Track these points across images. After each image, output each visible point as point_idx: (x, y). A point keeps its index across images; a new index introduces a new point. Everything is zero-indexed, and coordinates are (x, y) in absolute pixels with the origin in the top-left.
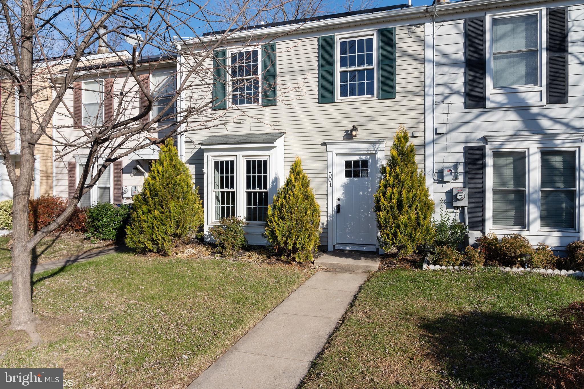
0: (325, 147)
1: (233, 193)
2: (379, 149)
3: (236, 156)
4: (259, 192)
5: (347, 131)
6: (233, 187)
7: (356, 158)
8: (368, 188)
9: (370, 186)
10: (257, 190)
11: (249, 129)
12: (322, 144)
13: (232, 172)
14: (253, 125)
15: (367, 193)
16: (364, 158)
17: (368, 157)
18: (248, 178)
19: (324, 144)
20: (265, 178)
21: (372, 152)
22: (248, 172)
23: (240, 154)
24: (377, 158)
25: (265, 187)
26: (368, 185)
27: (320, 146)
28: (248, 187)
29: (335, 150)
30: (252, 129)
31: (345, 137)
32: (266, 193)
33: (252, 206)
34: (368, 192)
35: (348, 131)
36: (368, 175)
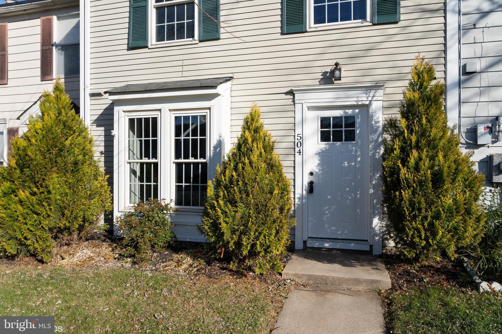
0: (292, 97)
1: (156, 165)
2: (375, 98)
3: (160, 110)
4: (194, 163)
5: (325, 73)
6: (155, 156)
7: (338, 113)
8: (356, 157)
9: (359, 153)
10: (191, 160)
11: (180, 74)
12: (287, 93)
13: (155, 134)
15: (355, 164)
16: (350, 112)
17: (357, 111)
18: (178, 143)
19: (291, 93)
20: (203, 142)
21: (364, 102)
22: (178, 133)
23: (165, 107)
24: (371, 111)
25: (203, 155)
26: (356, 152)
27: (284, 96)
28: (178, 156)
29: (307, 101)
30: (185, 74)
31: (322, 82)
32: (204, 165)
33: (184, 184)
34: (356, 161)
35: (326, 73)
36: (356, 137)
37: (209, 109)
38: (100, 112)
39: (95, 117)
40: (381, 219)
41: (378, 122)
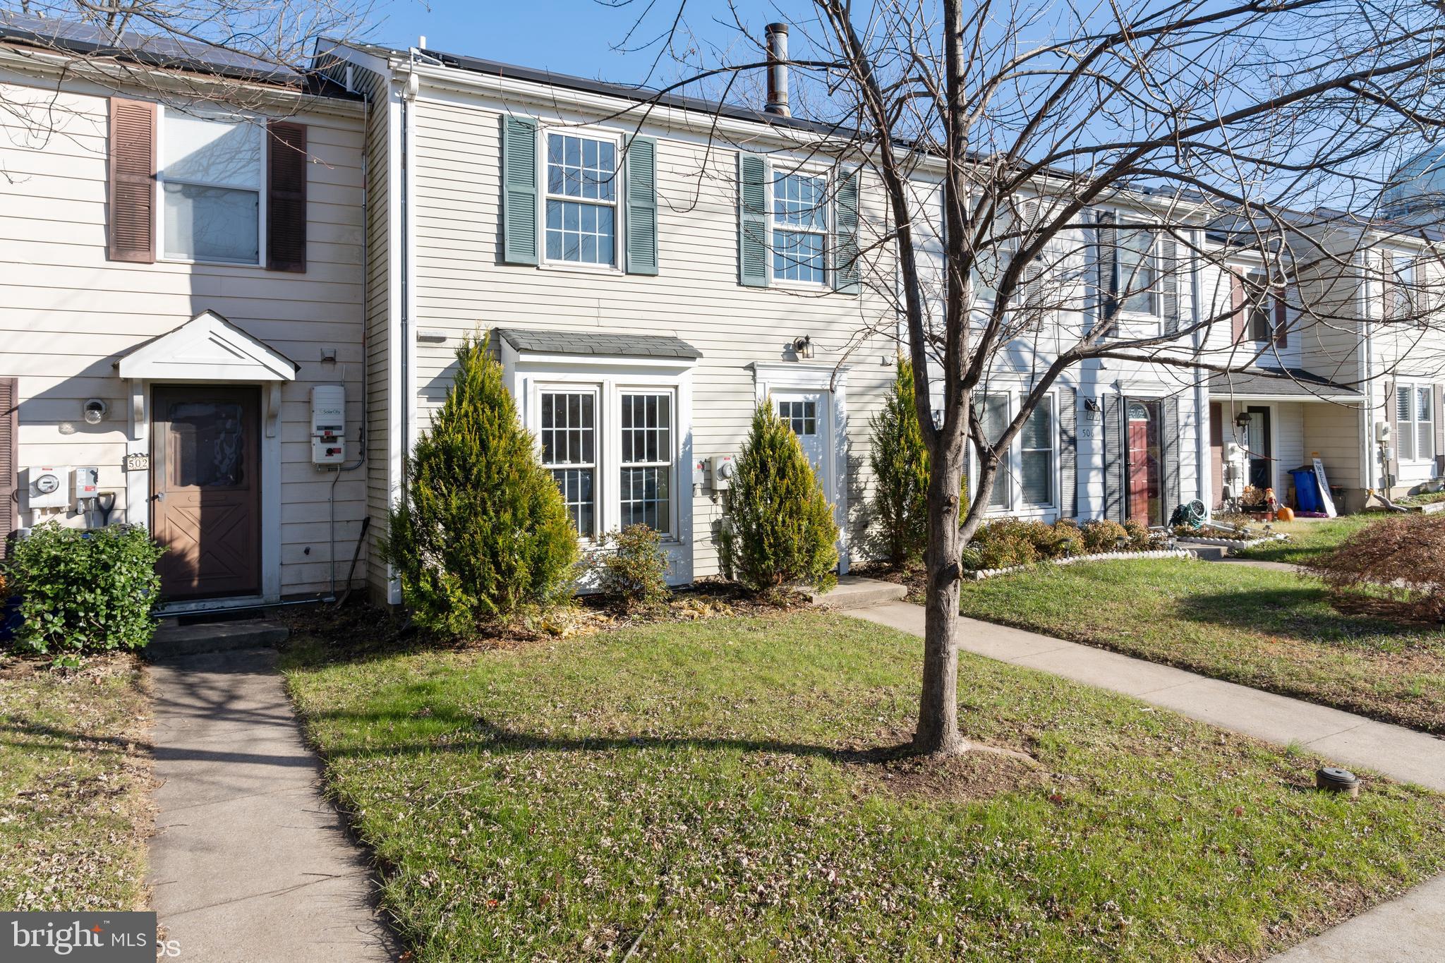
0: (752, 373)
1: (590, 472)
2: (840, 383)
3: (601, 385)
4: (647, 468)
5: (787, 346)
6: (589, 458)
7: (799, 398)
8: (817, 454)
9: (820, 450)
10: (645, 463)
12: (746, 368)
13: (589, 421)
14: (603, 313)
15: (816, 464)
16: (811, 397)
17: (818, 396)
18: (626, 436)
19: (751, 367)
20: (666, 435)
21: (827, 387)
22: (626, 422)
23: (610, 379)
24: (834, 398)
25: (666, 457)
26: (817, 448)
27: (742, 371)
28: (627, 456)
29: (769, 380)
30: (603, 322)
31: (784, 357)
33: (631, 501)
34: (817, 460)
35: (789, 345)
36: (817, 430)
37: (676, 387)
38: (436, 373)
39: (426, 382)
40: (846, 530)
41: (842, 413)
